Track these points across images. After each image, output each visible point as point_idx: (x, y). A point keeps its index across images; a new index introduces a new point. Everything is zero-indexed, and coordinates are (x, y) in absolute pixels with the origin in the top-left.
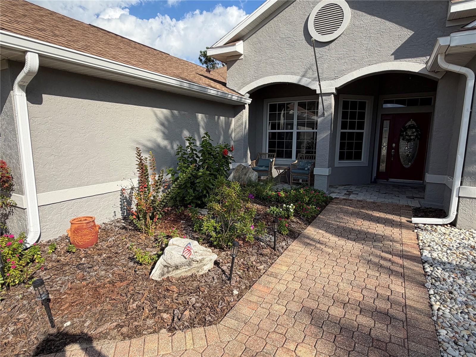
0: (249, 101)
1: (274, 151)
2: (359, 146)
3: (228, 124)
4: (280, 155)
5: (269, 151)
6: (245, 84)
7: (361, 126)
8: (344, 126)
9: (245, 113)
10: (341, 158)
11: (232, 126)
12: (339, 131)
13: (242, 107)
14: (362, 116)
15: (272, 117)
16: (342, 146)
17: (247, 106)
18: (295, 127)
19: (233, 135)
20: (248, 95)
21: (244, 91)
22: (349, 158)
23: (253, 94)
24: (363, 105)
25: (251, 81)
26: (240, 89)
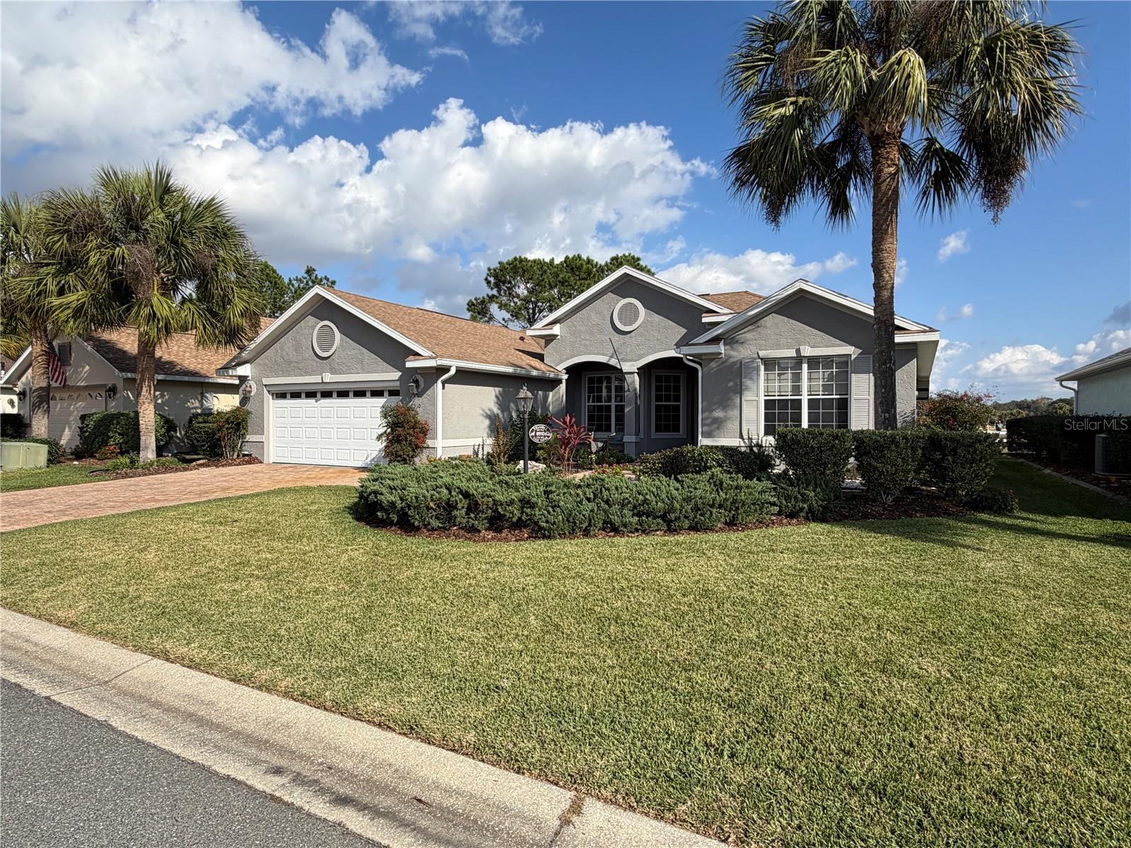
0: (566, 377)
1: (593, 425)
2: (677, 418)
3: (546, 398)
4: (599, 429)
5: (589, 425)
6: (562, 361)
7: (677, 399)
8: (658, 398)
9: (563, 387)
10: (658, 429)
11: (550, 399)
12: (654, 403)
13: (560, 381)
14: (677, 389)
15: (591, 390)
16: (658, 418)
17: (564, 381)
18: (613, 400)
19: (551, 408)
20: (565, 371)
21: (561, 367)
22: (667, 429)
23: (569, 370)
24: (677, 379)
25: (567, 359)
26: (557, 365)
